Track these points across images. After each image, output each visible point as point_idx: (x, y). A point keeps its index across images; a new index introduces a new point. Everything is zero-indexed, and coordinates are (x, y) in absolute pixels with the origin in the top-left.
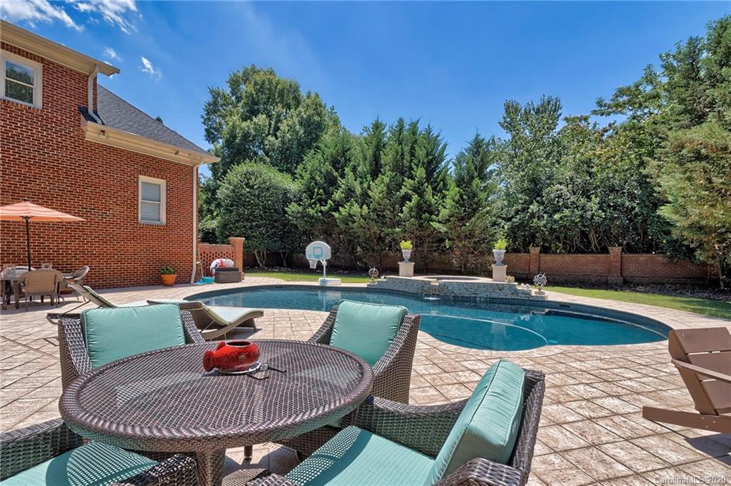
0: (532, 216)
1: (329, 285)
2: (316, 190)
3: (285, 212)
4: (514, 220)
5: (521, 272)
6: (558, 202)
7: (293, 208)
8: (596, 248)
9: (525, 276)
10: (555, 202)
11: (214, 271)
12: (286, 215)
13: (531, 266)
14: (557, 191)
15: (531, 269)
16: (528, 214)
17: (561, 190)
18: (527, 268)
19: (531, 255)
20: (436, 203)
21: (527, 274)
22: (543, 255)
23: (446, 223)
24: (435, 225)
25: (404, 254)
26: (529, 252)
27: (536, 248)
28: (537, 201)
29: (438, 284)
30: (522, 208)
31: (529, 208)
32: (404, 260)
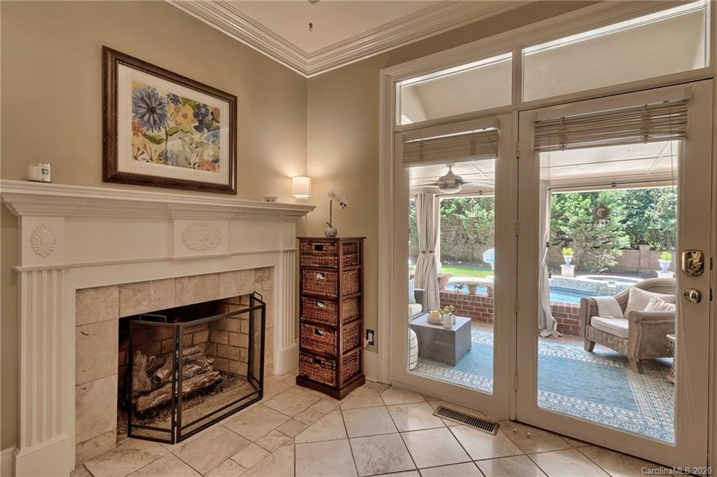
0: (648, 219)
5: (630, 266)
9: (635, 270)
13: (641, 262)
15: (642, 264)
16: (644, 218)
18: (637, 263)
19: (641, 252)
20: (561, 209)
21: (638, 268)
22: (653, 252)
23: (575, 228)
24: (563, 228)
25: (567, 258)
26: (638, 249)
27: (647, 247)
28: (651, 207)
29: (614, 286)
30: (637, 213)
31: (643, 213)
32: (565, 263)
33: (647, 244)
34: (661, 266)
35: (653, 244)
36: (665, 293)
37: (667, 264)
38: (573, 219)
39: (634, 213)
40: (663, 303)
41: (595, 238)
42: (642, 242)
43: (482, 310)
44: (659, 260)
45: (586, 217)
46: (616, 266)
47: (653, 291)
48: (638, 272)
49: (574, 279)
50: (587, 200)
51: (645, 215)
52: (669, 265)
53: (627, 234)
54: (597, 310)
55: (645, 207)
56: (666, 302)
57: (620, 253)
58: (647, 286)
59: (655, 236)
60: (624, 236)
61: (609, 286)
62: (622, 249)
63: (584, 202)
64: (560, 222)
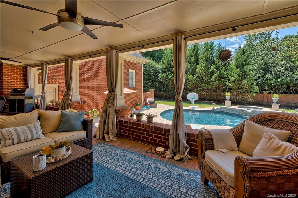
0: (267, 79)
1: (196, 109)
2: (171, 68)
3: (158, 77)
4: (258, 80)
5: (259, 101)
6: (279, 74)
7: (162, 75)
8: (293, 92)
9: (261, 103)
10: (278, 74)
11: (149, 103)
12: (158, 78)
13: (264, 99)
14: (278, 69)
15: (264, 100)
16: (265, 78)
17: (280, 69)
18: (262, 100)
19: (264, 94)
20: (226, 74)
21: (262, 102)
22: (269, 94)
23: (233, 83)
24: (227, 83)
25: (228, 97)
26: (262, 93)
27: (267, 92)
28: (269, 73)
29: (250, 111)
30: (262, 76)
31: (265, 76)
32: (227, 100)
33: (267, 91)
34: (273, 101)
35: (269, 91)
36: (278, 128)
37: (276, 100)
38: (232, 79)
39: (261, 76)
40: (277, 140)
41: (242, 88)
42: (265, 90)
43: (142, 134)
44: (272, 98)
45: (238, 78)
46: (252, 101)
47: (267, 126)
48: (262, 104)
49: (231, 107)
50: (238, 69)
51: (266, 77)
52: (277, 101)
53: (257, 86)
54: (213, 144)
55: (266, 73)
56: (281, 140)
57: (254, 95)
58: (262, 119)
59: (270, 87)
60: (256, 87)
61: (248, 111)
62: (254, 93)
63: (237, 71)
64: (226, 80)
